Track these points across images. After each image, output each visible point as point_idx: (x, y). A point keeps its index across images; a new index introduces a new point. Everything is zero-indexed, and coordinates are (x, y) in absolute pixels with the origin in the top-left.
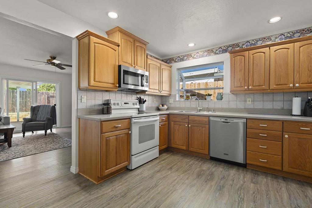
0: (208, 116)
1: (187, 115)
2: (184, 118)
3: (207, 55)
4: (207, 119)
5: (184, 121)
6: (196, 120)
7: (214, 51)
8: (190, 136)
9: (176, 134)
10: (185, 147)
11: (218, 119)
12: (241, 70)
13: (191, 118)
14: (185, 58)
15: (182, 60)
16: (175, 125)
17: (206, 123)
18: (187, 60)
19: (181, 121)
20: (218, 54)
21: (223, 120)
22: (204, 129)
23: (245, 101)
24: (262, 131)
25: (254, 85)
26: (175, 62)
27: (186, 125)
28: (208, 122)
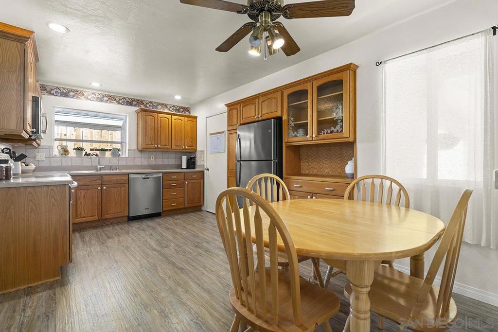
0: (127, 174)
1: (100, 175)
2: (95, 179)
3: (107, 101)
4: (126, 178)
5: (94, 184)
6: (113, 180)
7: (117, 99)
8: (104, 200)
9: (81, 203)
10: (96, 217)
11: (139, 176)
12: (151, 129)
13: (105, 178)
14: (72, 94)
15: (66, 94)
16: (78, 191)
17: (125, 182)
18: (75, 97)
19: (90, 184)
20: (121, 104)
21: (143, 176)
22: (122, 189)
23: (149, 158)
24: (172, 182)
25: (162, 144)
26: (50, 93)
27: (99, 188)
28: (127, 181)
